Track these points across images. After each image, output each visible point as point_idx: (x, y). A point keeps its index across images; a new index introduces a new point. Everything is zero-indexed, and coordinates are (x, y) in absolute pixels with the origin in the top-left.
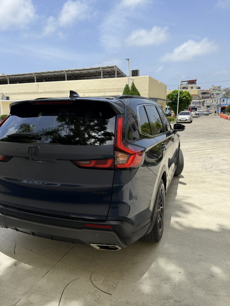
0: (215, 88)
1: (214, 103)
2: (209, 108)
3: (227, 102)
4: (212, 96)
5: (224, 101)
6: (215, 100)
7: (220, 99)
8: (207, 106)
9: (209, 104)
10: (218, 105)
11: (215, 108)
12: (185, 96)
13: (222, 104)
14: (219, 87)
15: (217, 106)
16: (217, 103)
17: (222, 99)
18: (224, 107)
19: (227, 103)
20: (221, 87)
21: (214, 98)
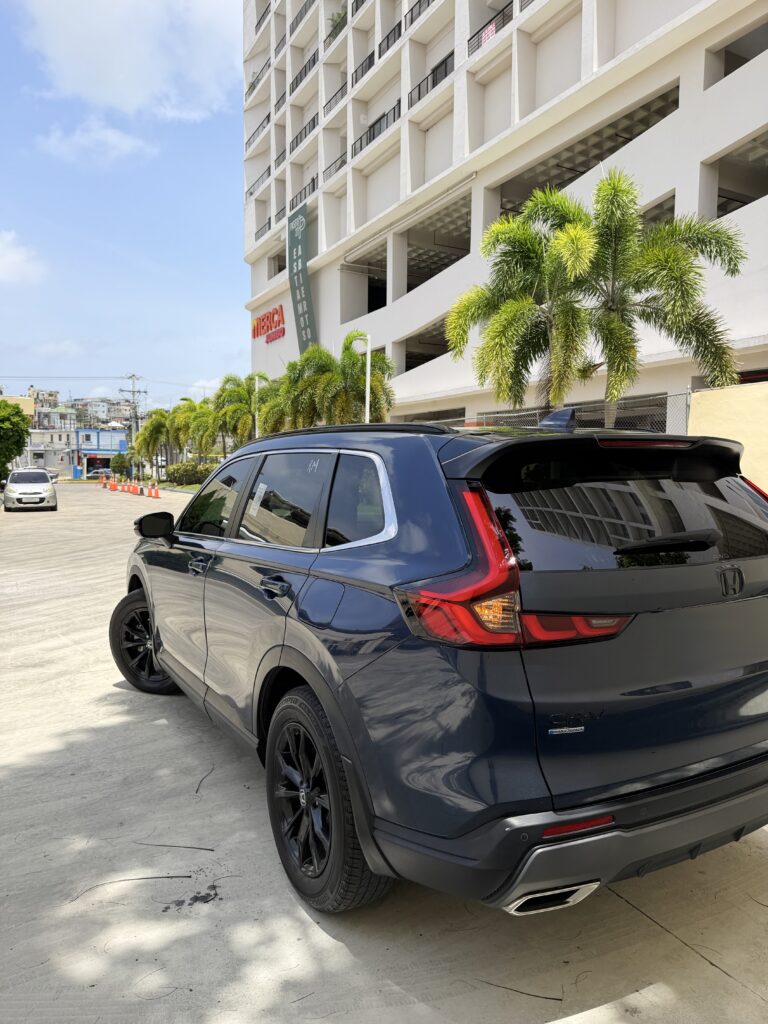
0: (41, 397)
1: (59, 445)
2: (41, 461)
3: (98, 442)
4: (46, 422)
5: (88, 438)
6: (60, 436)
7: (77, 432)
8: (35, 454)
9: (42, 448)
10: (73, 451)
11: (62, 460)
12: (8, 419)
13: (83, 447)
14: (51, 395)
15: (68, 453)
16: (68, 444)
17: (82, 434)
18: (93, 456)
19: (98, 445)
20: (58, 396)
21: (54, 428)
